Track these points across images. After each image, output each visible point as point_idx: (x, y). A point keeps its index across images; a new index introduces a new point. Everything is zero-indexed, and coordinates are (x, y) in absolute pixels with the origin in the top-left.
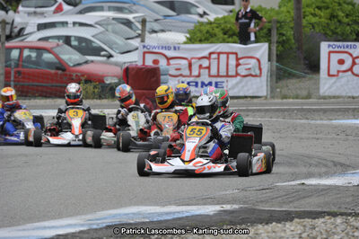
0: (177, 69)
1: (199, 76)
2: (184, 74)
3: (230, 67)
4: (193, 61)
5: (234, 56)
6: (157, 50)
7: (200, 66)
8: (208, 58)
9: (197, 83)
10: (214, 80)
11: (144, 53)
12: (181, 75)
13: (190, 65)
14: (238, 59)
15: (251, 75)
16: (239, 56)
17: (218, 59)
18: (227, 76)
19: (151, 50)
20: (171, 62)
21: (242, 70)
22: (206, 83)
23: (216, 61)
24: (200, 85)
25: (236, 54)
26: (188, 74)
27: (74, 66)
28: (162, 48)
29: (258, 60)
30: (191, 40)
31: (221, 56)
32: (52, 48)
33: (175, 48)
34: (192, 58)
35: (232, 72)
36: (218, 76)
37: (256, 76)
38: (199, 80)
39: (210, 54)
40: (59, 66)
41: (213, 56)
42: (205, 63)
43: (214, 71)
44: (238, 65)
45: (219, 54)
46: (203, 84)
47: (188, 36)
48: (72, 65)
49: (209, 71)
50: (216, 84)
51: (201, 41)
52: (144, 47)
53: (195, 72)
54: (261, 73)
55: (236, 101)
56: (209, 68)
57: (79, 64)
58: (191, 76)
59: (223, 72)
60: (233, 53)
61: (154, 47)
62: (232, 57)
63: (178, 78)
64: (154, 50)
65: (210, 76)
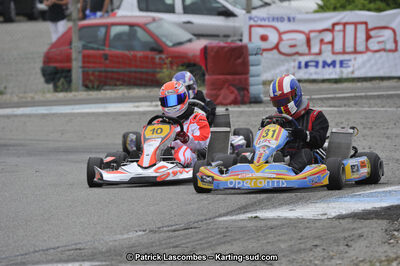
0: (291, 46)
1: (320, 53)
2: (301, 52)
3: (358, 41)
4: (312, 35)
5: (364, 26)
6: (266, 23)
7: (322, 41)
8: (331, 30)
9: (317, 63)
10: (339, 58)
11: (251, 27)
12: (297, 53)
13: (308, 41)
14: (368, 31)
15: (384, 50)
16: (370, 26)
17: (344, 31)
18: (355, 52)
19: (259, 23)
20: (284, 37)
21: (373, 45)
22: (329, 61)
23: (342, 34)
24: (321, 64)
25: (366, 23)
26: (307, 51)
27: (175, 45)
28: (273, 19)
29: (394, 31)
30: (322, 8)
31: (348, 27)
32: (146, 24)
33: (289, 20)
34: (311, 31)
35: (361, 47)
36: (344, 52)
37: (390, 51)
38: (320, 59)
39: (334, 25)
40: (154, 45)
41: (337, 28)
42: (328, 37)
43: (338, 47)
44: (368, 37)
45: (345, 24)
46: (325, 64)
47: (320, 3)
48: (170, 44)
49: (333, 47)
50: (341, 63)
51: (335, 9)
52: (250, 18)
53: (315, 49)
54: (396, 46)
55: (359, 84)
56: (332, 43)
57: (180, 44)
58: (310, 54)
59: (350, 47)
60: (362, 23)
61: (264, 19)
62: (361, 29)
63: (293, 57)
64: (263, 23)
65: (334, 53)
